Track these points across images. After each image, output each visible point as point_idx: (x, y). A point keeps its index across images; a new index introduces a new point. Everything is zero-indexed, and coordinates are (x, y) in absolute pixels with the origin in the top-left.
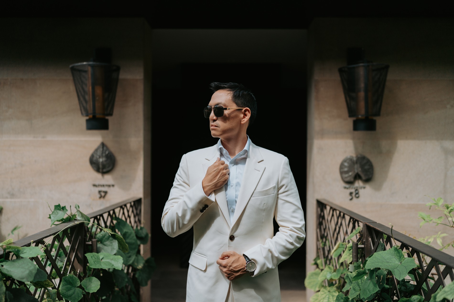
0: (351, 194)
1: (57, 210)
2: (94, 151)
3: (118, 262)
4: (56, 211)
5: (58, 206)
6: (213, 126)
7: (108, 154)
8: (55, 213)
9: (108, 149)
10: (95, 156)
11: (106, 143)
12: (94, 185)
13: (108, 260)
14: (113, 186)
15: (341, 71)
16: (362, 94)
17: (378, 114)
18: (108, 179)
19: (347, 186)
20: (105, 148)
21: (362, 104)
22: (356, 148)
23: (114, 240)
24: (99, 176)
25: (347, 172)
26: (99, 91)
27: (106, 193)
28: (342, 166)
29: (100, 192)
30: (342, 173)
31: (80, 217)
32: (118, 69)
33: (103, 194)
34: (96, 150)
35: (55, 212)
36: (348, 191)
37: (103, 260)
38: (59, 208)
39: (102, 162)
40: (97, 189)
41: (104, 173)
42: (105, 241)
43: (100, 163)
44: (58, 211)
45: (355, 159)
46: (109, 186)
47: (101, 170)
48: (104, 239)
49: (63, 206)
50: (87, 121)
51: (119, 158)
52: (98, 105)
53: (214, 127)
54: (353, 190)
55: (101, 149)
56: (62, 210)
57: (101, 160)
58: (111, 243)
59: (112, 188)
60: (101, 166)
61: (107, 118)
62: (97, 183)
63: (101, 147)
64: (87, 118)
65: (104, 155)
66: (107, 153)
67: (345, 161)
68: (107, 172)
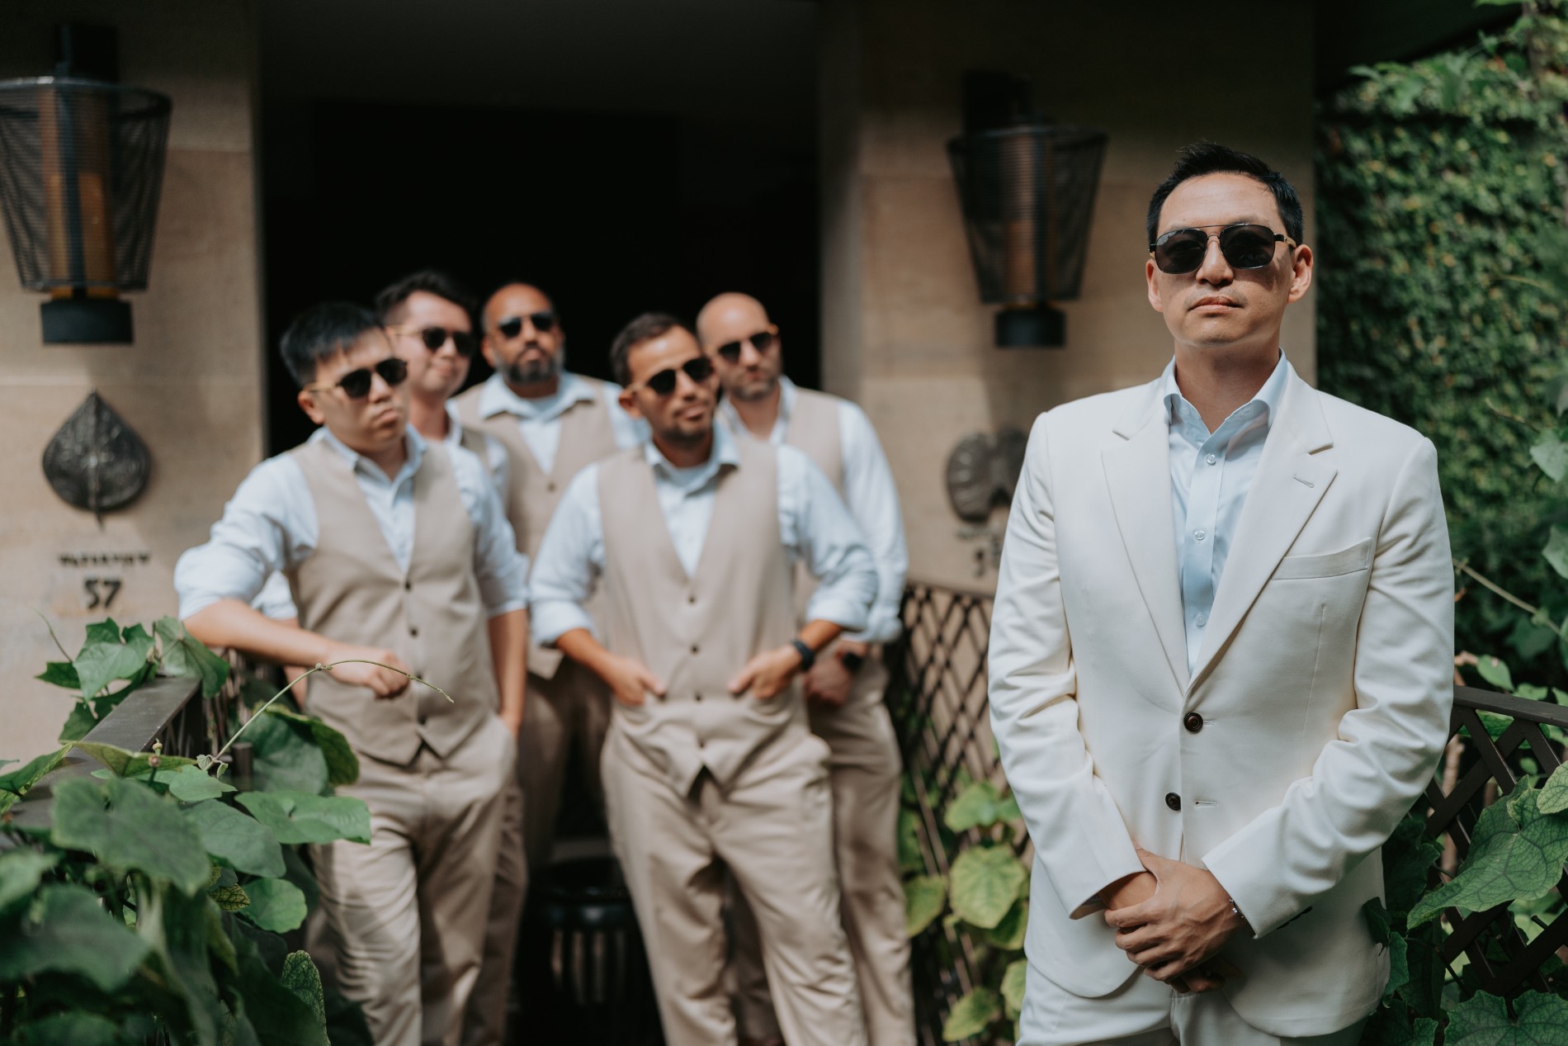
0: (980, 556)
1: (100, 641)
2: (62, 429)
3: (353, 819)
4: (96, 645)
5: (102, 626)
6: (1217, 303)
7: (118, 437)
8: (92, 653)
9: (116, 419)
10: (67, 445)
11: (107, 395)
12: (66, 560)
13: (314, 816)
14: (144, 558)
15: (955, 149)
16: (1025, 228)
17: (1073, 291)
18: (122, 533)
19: (967, 528)
20: (106, 416)
21: (1025, 260)
22: (994, 406)
23: (307, 746)
24: (86, 522)
25: (967, 485)
26: (93, 191)
27: (115, 586)
28: (952, 465)
29: (90, 584)
30: (952, 488)
31: (179, 665)
32: (161, 110)
33: (103, 592)
34: (71, 424)
35: (92, 648)
36: (970, 548)
37: (295, 818)
38: (110, 635)
39: (98, 468)
40: (79, 575)
41: (102, 512)
42: (273, 750)
43: (91, 474)
44: (104, 645)
45: (992, 442)
46: (129, 560)
47: (92, 501)
48: (270, 741)
49: (129, 625)
50: (45, 308)
51: (163, 451)
52: (94, 245)
53: (1221, 306)
54: (984, 544)
55: (92, 420)
56: (123, 639)
57: (92, 461)
58: (298, 755)
59: (138, 566)
60: (93, 486)
61: (125, 297)
62: (76, 552)
63: (92, 409)
64: (47, 297)
65: (104, 440)
66: (116, 432)
67: (961, 448)
68: (121, 508)
